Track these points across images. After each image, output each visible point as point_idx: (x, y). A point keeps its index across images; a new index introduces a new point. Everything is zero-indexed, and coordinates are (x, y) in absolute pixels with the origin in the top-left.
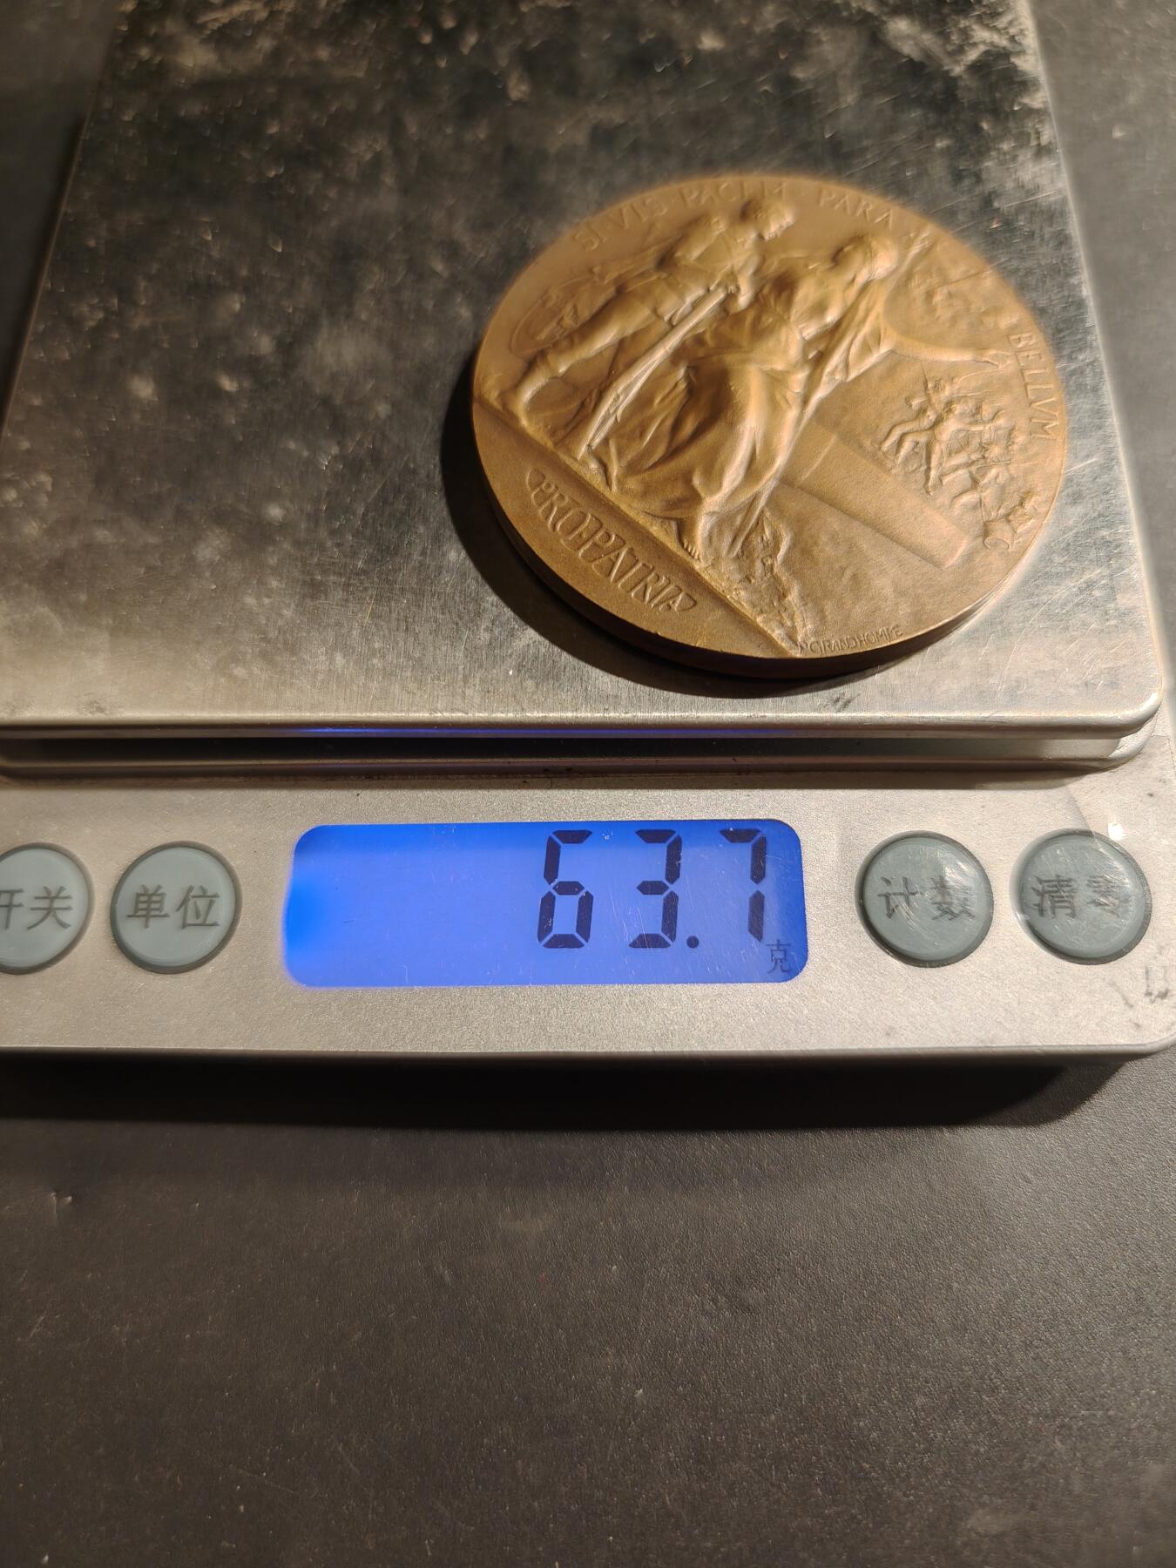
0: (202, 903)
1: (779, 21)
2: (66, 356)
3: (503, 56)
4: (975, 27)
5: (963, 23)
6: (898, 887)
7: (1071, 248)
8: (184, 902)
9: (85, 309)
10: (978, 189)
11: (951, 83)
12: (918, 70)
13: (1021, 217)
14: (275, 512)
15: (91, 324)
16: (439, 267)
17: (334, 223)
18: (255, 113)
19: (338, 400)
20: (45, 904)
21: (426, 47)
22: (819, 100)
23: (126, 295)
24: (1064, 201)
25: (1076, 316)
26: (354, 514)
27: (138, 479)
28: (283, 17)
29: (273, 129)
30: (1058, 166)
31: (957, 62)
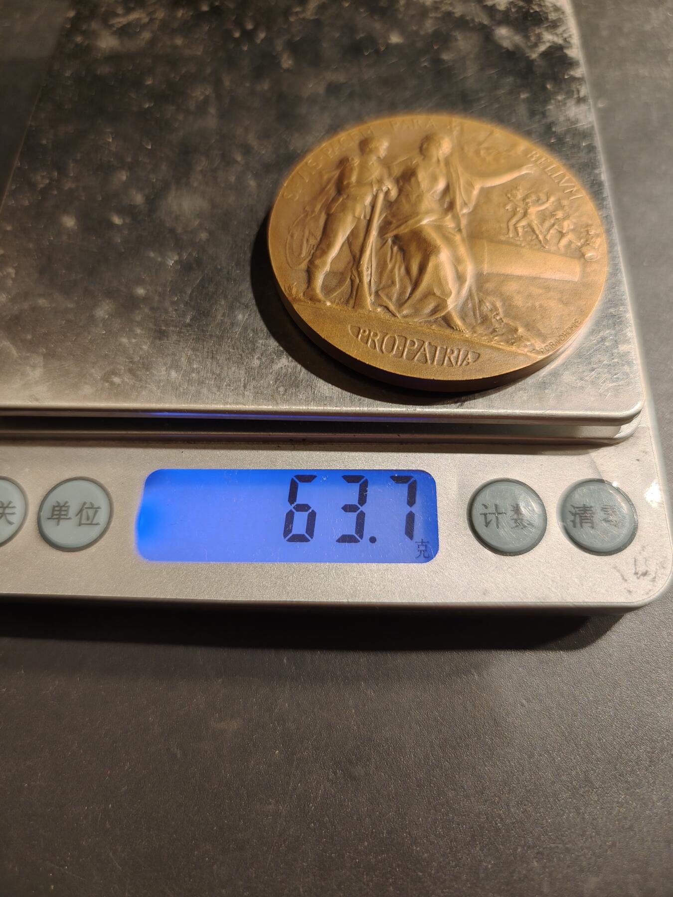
0: (91, 512)
1: (434, 28)
2: (27, 203)
3: (279, 44)
4: (545, 33)
6: (492, 509)
7: (595, 153)
8: (81, 511)
9: (39, 178)
10: (544, 121)
11: (530, 63)
12: (513, 56)
13: (568, 136)
14: (141, 291)
15: (42, 186)
16: (239, 158)
17: (181, 133)
18: (139, 73)
19: (179, 230)
20: (1, 510)
21: (236, 39)
22: (456, 72)
23: (62, 170)
24: (593, 127)
25: (598, 190)
26: (185, 293)
27: (64, 272)
28: (157, 22)
29: (149, 82)
30: (589, 109)
31: (534, 52)
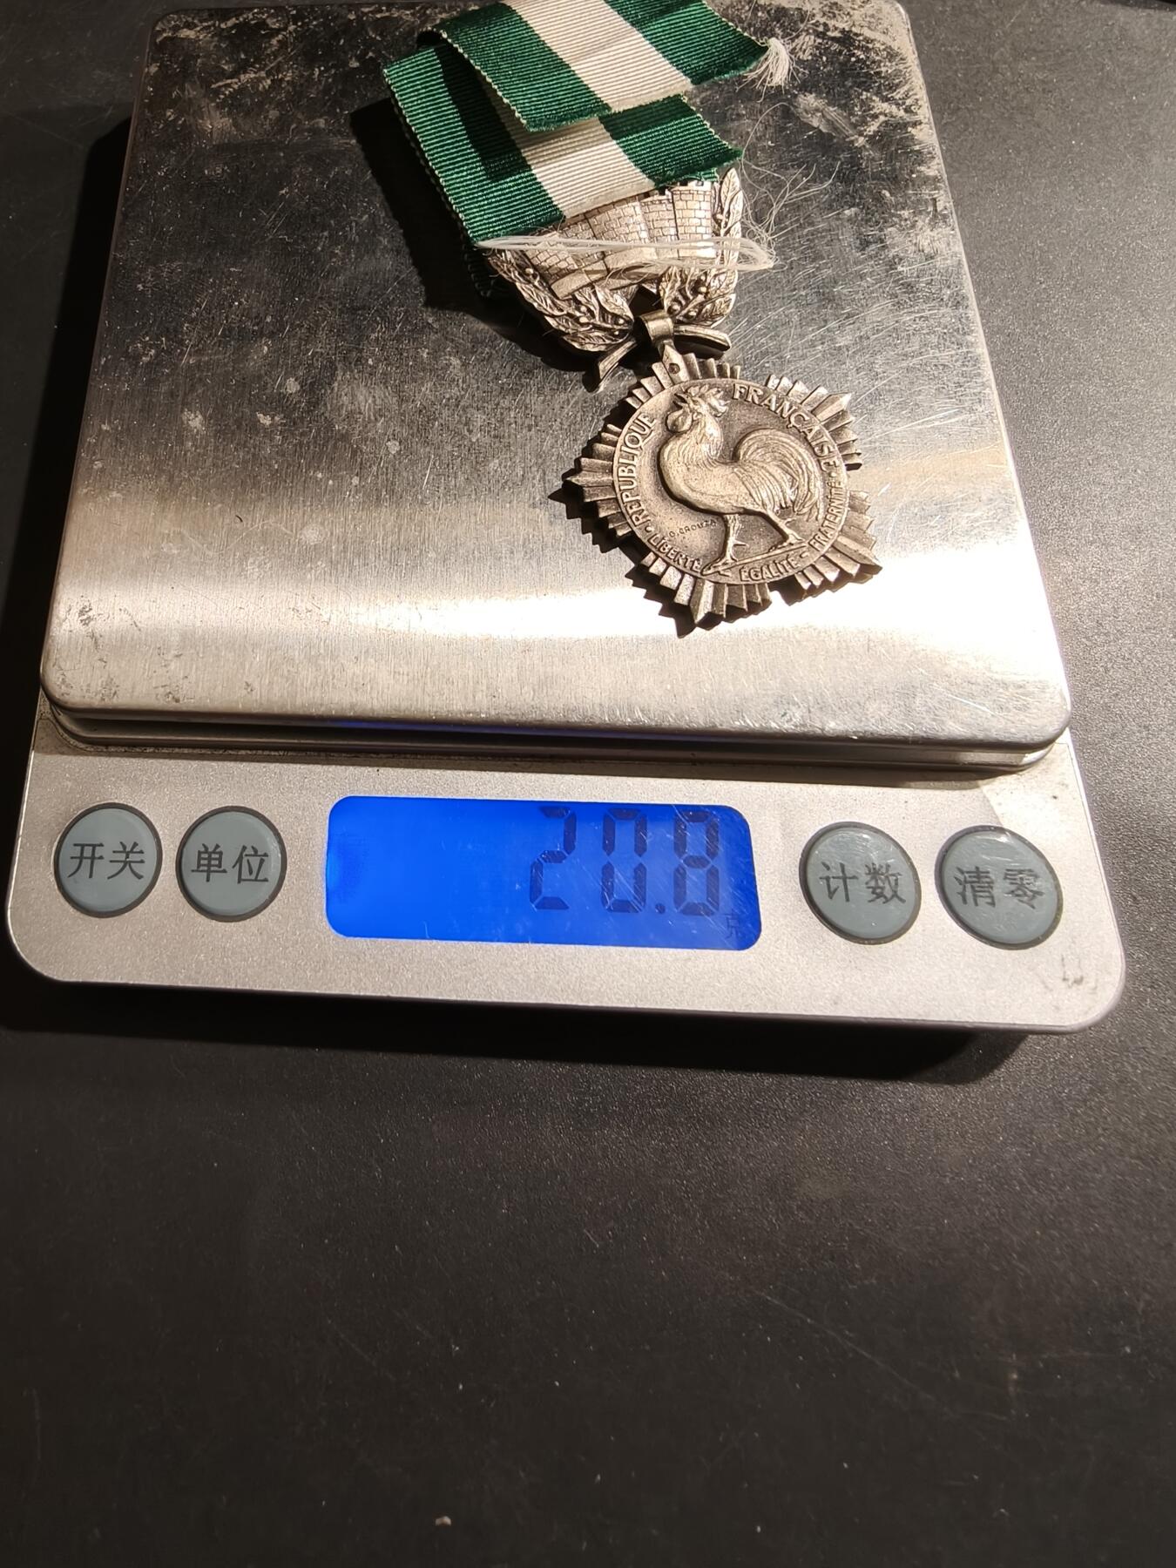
0: (255, 862)
4: (876, 99)
5: (863, 96)
6: (836, 872)
8: (240, 860)
10: (883, 254)
11: (856, 152)
12: (826, 144)
20: (122, 857)
31: (860, 134)
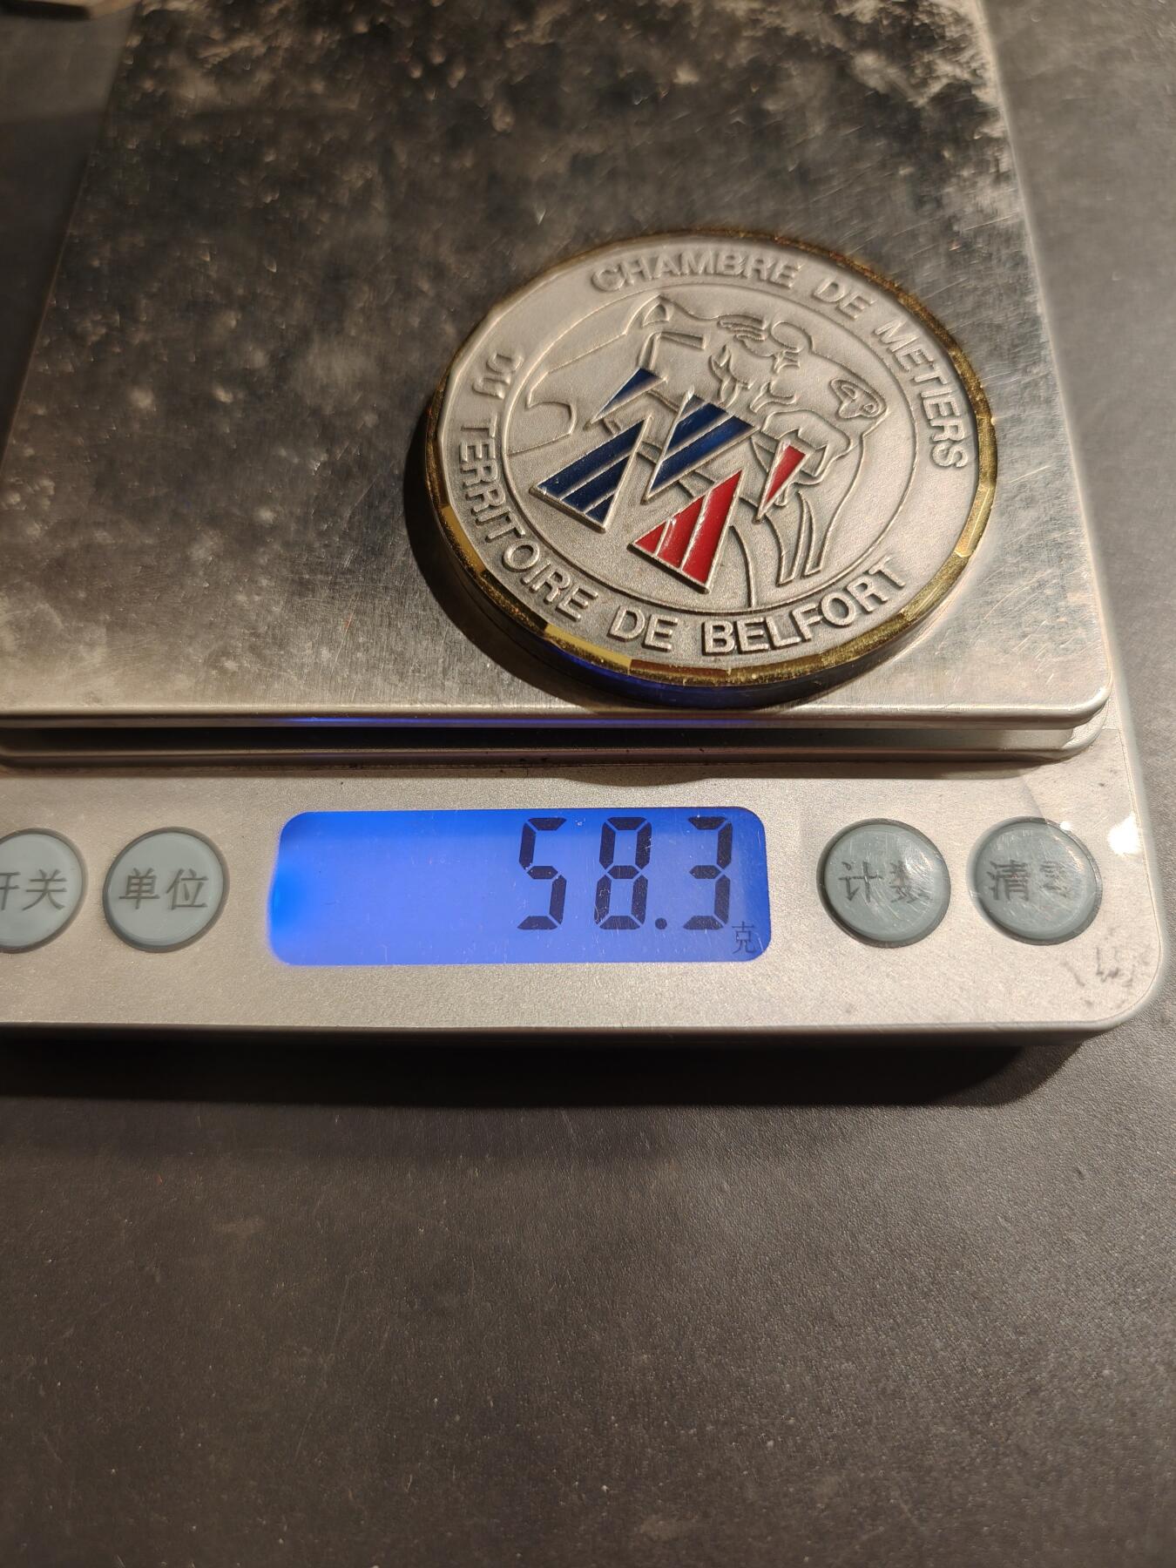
0: (191, 886)
1: (751, 56)
2: (70, 368)
3: (489, 91)
4: (939, 61)
5: (927, 58)
6: (858, 871)
7: (1026, 268)
8: (174, 884)
9: (88, 325)
10: (940, 214)
11: (915, 114)
13: (980, 240)
14: (266, 515)
15: (95, 338)
16: (425, 286)
17: (327, 245)
18: (253, 142)
19: (328, 410)
20: (40, 886)
21: (416, 81)
22: (788, 131)
23: (128, 311)
24: (1021, 224)
25: (1031, 332)
26: (342, 518)
28: (281, 53)
29: (270, 158)
30: (1016, 191)
31: (921, 95)
